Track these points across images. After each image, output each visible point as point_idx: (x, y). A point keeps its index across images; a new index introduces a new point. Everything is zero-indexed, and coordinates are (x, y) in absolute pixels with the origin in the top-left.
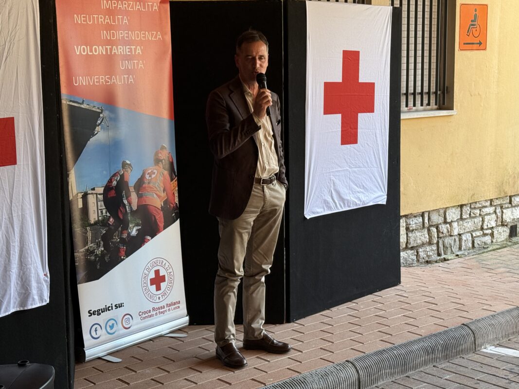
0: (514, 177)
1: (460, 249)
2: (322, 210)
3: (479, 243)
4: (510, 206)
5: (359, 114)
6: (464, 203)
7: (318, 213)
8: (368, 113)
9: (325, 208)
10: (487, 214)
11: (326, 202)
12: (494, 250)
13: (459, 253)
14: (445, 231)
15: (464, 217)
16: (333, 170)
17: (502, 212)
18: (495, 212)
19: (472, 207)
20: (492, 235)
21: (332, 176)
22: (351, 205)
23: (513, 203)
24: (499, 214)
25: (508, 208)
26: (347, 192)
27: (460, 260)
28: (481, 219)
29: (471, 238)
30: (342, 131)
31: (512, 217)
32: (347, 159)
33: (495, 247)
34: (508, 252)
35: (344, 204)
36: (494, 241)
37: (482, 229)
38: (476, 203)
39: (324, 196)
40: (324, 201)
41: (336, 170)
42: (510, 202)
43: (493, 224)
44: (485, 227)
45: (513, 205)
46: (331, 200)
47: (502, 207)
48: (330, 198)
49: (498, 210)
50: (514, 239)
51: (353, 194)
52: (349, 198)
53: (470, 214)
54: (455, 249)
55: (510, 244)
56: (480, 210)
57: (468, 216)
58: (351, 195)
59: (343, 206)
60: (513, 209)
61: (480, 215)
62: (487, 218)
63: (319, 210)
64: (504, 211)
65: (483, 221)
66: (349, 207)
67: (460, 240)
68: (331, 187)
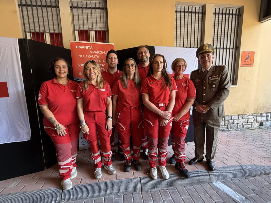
0: (263, 107)
3: (246, 126)
4: (260, 116)
6: (240, 114)
10: (250, 118)
12: (252, 130)
13: (236, 129)
14: (231, 122)
15: (240, 118)
17: (257, 118)
18: (254, 118)
20: (252, 125)
23: (262, 115)
24: (255, 119)
25: (260, 117)
27: (236, 132)
28: (247, 119)
29: (242, 125)
31: (261, 120)
34: (257, 131)
37: (247, 122)
38: (245, 114)
43: (253, 121)
44: (249, 122)
45: (262, 116)
47: (257, 116)
49: (255, 117)
50: (261, 127)
53: (242, 118)
55: (259, 128)
56: (247, 117)
60: (262, 117)
61: (247, 118)
62: (250, 120)
64: (258, 118)
65: (248, 120)
67: (237, 125)
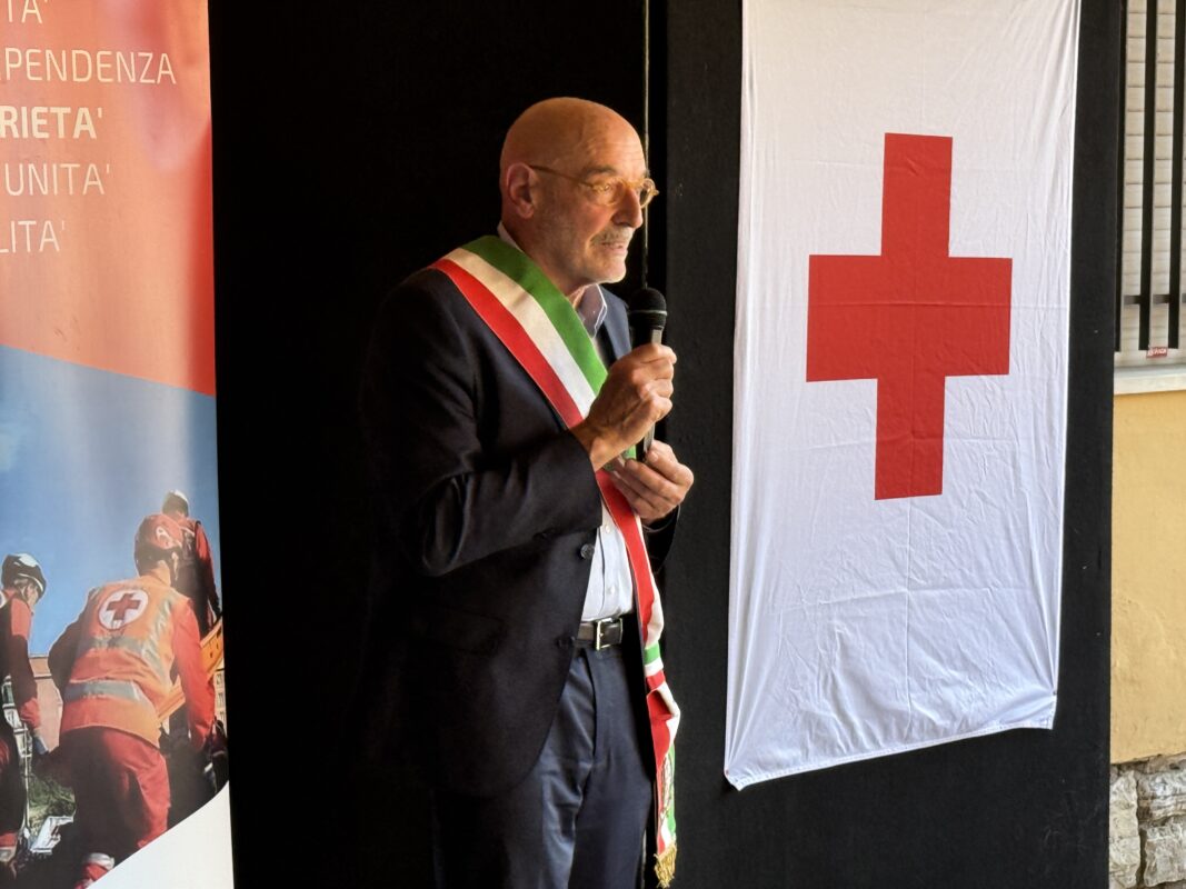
2: (797, 753)
5: (950, 381)
7: (779, 765)
8: (984, 377)
9: (810, 746)
11: (812, 722)
16: (843, 598)
21: (836, 622)
22: (915, 734)
26: (898, 681)
30: (880, 444)
32: (898, 554)
35: (886, 729)
39: (807, 697)
40: (804, 720)
41: (856, 597)
46: (835, 716)
48: (829, 705)
51: (924, 689)
52: (904, 706)
58: (912, 695)
59: (879, 737)
63: (782, 754)
66: (907, 740)
68: (832, 661)
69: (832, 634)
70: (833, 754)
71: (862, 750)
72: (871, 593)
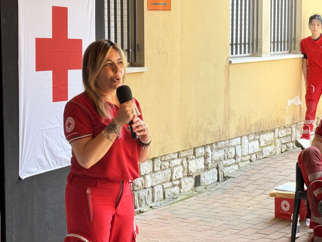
0: (197, 130)
1: (153, 200)
2: (36, 169)
3: (169, 193)
4: (194, 157)
5: (69, 71)
6: (155, 156)
7: (32, 173)
8: (76, 70)
9: (39, 167)
10: (175, 166)
11: (40, 161)
12: (182, 200)
13: (152, 205)
14: (140, 184)
15: (156, 169)
16: (46, 128)
17: (188, 163)
18: (182, 164)
19: (163, 159)
20: (180, 185)
21: (44, 134)
22: (63, 163)
23: (196, 154)
24: (186, 166)
25: (193, 159)
26: (59, 150)
27: (154, 211)
28: (170, 171)
29: (162, 190)
30: (53, 88)
31: (196, 168)
32: (58, 116)
33: (183, 197)
34: (196, 201)
35: (57, 162)
36: (182, 191)
37: (171, 180)
38: (165, 155)
39: (38, 154)
40: (38, 160)
41: (49, 128)
42: (194, 154)
43: (181, 175)
44: (174, 178)
45: (197, 156)
46: (44, 159)
47: (187, 159)
48: (43, 156)
49: (185, 162)
50: (199, 188)
51: (65, 152)
52: (61, 156)
53: (161, 167)
54: (149, 201)
55: (195, 193)
56: (169, 162)
57: (159, 169)
58: (63, 153)
59: (55, 164)
60: (197, 160)
61: (169, 167)
62: (175, 170)
63: (34, 169)
64: (190, 162)
65: (172, 173)
66: (62, 165)
67: (153, 192)
68: (44, 145)
69: (44, 138)
70: (45, 169)
71: (51, 168)
72: (52, 127)
